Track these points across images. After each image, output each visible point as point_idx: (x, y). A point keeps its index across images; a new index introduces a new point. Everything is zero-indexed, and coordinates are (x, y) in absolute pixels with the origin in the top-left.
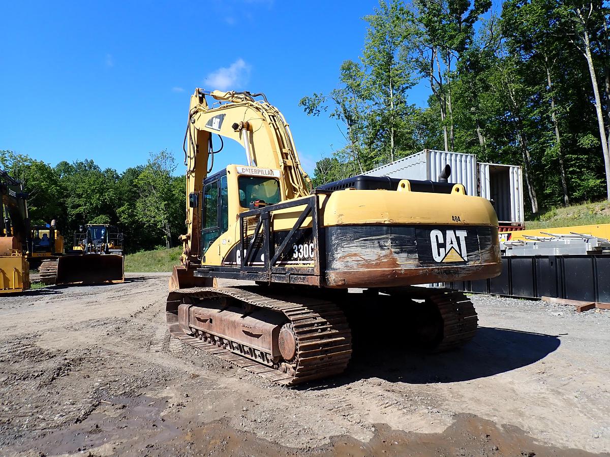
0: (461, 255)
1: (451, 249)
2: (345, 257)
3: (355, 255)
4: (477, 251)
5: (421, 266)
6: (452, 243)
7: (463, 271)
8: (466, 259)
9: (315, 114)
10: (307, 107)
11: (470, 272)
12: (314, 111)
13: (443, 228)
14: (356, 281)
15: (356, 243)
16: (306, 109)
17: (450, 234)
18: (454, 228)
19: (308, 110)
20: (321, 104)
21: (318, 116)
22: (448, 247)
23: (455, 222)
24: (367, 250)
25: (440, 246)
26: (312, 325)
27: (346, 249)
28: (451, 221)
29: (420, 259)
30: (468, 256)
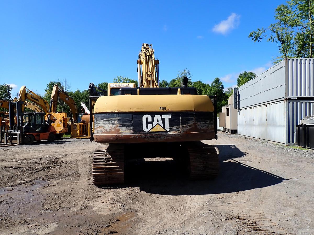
0: (164, 128)
1: (157, 125)
2: (97, 128)
3: (101, 127)
4: (178, 126)
5: (134, 134)
6: (158, 121)
7: (165, 137)
8: (168, 130)
9: (259, 40)
10: (253, 37)
11: (170, 137)
12: (258, 39)
13: (153, 114)
14: (101, 139)
15: (102, 122)
16: (253, 39)
17: (157, 117)
18: (161, 113)
19: (254, 39)
20: (263, 34)
21: (261, 41)
22: (155, 123)
23: (162, 110)
24: (106, 125)
25: (148, 123)
26: (103, 159)
27: (98, 125)
28: (158, 110)
29: (133, 130)
30: (169, 129)
